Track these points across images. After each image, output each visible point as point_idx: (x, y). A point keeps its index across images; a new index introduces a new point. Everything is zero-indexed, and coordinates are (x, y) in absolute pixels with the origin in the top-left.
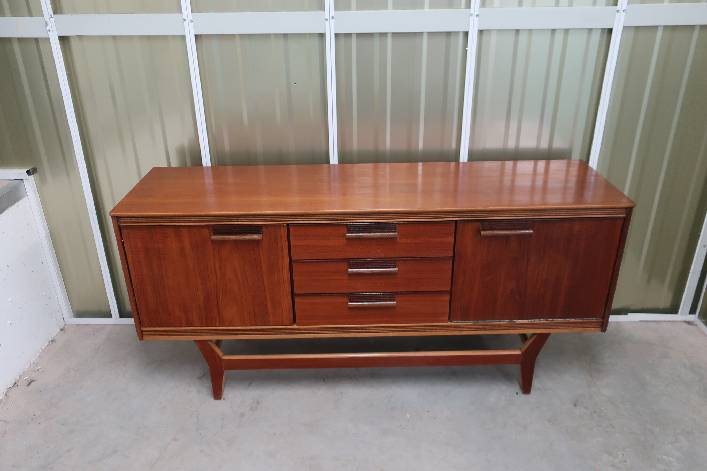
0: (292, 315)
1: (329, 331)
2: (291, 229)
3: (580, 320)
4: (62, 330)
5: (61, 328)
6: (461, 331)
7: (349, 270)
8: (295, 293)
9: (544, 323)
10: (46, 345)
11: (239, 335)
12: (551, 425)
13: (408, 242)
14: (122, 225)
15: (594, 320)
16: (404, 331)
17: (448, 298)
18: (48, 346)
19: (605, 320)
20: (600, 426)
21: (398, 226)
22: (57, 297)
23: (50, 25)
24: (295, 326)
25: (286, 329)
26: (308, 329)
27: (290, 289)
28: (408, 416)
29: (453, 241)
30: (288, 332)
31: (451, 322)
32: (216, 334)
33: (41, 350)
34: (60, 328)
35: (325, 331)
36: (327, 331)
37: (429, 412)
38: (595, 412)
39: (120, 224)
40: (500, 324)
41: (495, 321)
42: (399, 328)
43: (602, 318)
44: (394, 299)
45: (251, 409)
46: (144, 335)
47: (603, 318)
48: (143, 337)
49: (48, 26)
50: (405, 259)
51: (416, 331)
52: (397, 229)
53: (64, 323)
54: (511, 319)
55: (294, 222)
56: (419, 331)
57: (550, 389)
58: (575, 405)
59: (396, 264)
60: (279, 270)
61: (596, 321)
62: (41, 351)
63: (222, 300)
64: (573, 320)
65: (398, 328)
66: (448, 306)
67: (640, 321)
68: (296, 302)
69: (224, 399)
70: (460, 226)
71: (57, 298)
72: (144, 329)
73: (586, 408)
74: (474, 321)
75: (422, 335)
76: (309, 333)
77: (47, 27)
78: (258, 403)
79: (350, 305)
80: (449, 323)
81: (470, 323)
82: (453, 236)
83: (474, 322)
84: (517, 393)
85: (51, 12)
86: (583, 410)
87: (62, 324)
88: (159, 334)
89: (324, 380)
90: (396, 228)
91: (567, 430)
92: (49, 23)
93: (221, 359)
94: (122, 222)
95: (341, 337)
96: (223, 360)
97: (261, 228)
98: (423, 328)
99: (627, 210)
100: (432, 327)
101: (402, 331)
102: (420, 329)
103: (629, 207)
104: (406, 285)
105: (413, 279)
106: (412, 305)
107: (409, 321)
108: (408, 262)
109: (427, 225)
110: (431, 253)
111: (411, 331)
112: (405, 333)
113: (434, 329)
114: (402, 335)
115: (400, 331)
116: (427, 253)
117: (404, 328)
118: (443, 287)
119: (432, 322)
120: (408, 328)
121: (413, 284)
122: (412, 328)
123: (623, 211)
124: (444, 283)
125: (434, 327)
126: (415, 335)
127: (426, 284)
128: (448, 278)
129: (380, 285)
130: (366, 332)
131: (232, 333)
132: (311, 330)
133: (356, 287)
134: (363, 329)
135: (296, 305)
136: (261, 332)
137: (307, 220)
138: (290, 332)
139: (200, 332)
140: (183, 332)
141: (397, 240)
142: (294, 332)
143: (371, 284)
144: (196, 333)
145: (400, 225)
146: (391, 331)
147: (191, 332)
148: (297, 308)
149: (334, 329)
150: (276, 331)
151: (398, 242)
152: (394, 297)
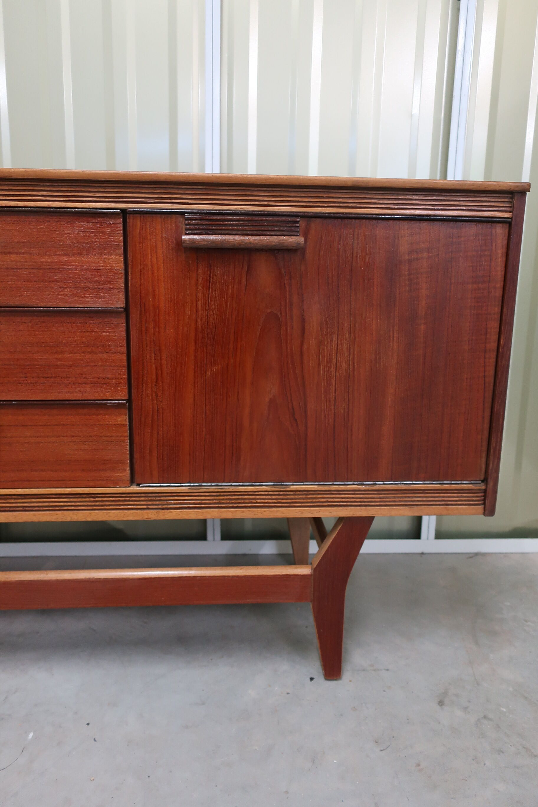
3: (435, 485)
6: (163, 509)
9: (354, 491)
12: (381, 751)
15: (465, 485)
17: (123, 419)
19: (491, 484)
20: (500, 751)
28: (31, 735)
29: (122, 266)
31: (138, 485)
37: (88, 724)
38: (485, 717)
40: (253, 493)
41: (241, 484)
42: (13, 501)
43: (482, 481)
47: (485, 481)
51: (54, 508)
54: (279, 480)
56: (61, 509)
57: (388, 670)
58: (441, 703)
61: (471, 486)
64: (418, 485)
65: (8, 501)
66: (128, 441)
70: (135, 224)
73: (465, 709)
74: (192, 484)
75: (69, 519)
80: (134, 488)
81: (184, 487)
82: (121, 252)
83: (193, 486)
84: (312, 679)
86: (459, 713)
91: (418, 765)
98: (71, 500)
99: (512, 198)
100: (92, 499)
101: (21, 509)
102: (66, 504)
103: (517, 189)
104: (20, 383)
105: (36, 365)
106: (38, 437)
107: (36, 481)
108: (18, 320)
109: (56, 220)
110: (71, 296)
111: (41, 509)
112: (27, 513)
113: (97, 503)
114: (19, 519)
115: (14, 509)
116: (62, 295)
117: (23, 500)
118: (110, 389)
119: (92, 484)
120: (33, 500)
121: (37, 379)
122: (44, 500)
123: (505, 200)
124: (112, 379)
125: (97, 499)
126: (54, 520)
127: (68, 380)
128: (121, 366)
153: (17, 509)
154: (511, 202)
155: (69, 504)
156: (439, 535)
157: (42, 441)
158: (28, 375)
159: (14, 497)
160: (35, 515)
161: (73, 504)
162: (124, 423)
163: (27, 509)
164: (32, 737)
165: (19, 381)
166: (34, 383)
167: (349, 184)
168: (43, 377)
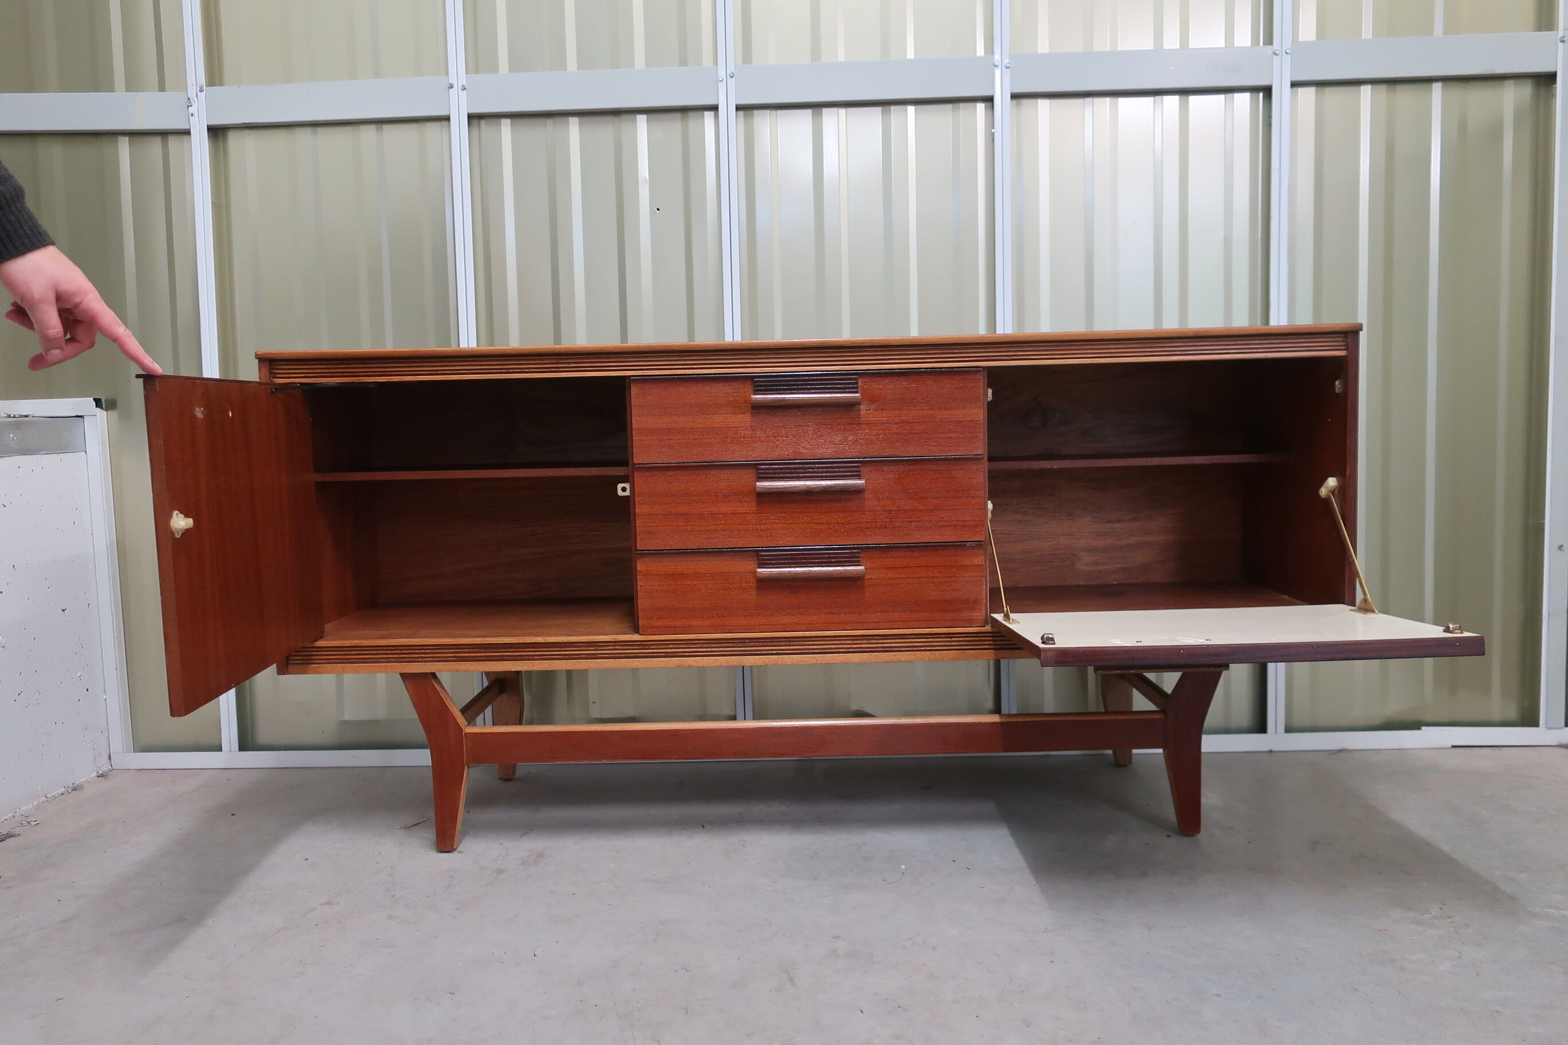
1: (712, 649)
2: (634, 390)
4: (100, 777)
5: (101, 772)
7: (756, 483)
8: (638, 548)
10: (59, 792)
11: (507, 660)
13: (885, 419)
14: (278, 382)
16: (885, 649)
17: (980, 560)
18: (62, 794)
20: (1379, 873)
21: (862, 383)
22: (105, 697)
23: (195, 106)
24: (635, 637)
25: (615, 643)
26: (665, 645)
29: (982, 416)
30: (619, 651)
32: (456, 657)
33: (46, 797)
34: (98, 772)
35: (705, 650)
36: (709, 649)
37: (954, 861)
39: (274, 379)
42: (874, 641)
44: (859, 561)
45: (524, 865)
49: (191, 106)
50: (879, 463)
52: (860, 388)
53: (110, 767)
55: (640, 373)
56: (919, 648)
59: (860, 471)
62: (44, 799)
65: (870, 641)
67: (1453, 747)
68: (640, 572)
69: (460, 852)
71: (106, 700)
76: (667, 655)
77: (190, 108)
78: (540, 856)
79: (761, 574)
80: (988, 628)
82: (982, 404)
84: (1168, 836)
85: (202, 80)
87: (106, 768)
88: (324, 659)
90: (857, 383)
92: (195, 102)
93: (460, 730)
94: (277, 376)
96: (465, 735)
98: (929, 640)
99: (1346, 337)
100: (948, 639)
101: (882, 650)
102: (924, 644)
103: (1349, 329)
104: (886, 528)
105: (901, 510)
106: (899, 579)
107: (897, 621)
108: (887, 469)
109: (924, 379)
110: (936, 445)
111: (900, 650)
112: (888, 653)
113: (954, 643)
114: (881, 659)
115: (875, 650)
116: (927, 445)
117: (884, 641)
118: (968, 531)
119: (949, 624)
120: (893, 641)
121: (902, 523)
122: (903, 640)
123: (1339, 341)
124: (970, 521)
125: (953, 639)
127: (929, 524)
128: (978, 509)
129: (828, 528)
130: (799, 652)
131: (491, 654)
132: (671, 646)
133: (774, 531)
134: (792, 643)
135: (640, 579)
136: (558, 653)
137: (670, 367)
138: (624, 651)
139: (417, 651)
140: (381, 652)
141: (860, 415)
142: (633, 651)
143: (807, 524)
144: (409, 656)
145: (865, 379)
146: (856, 650)
147: (399, 652)
148: (641, 586)
149: (726, 645)
150: (593, 648)
151: (862, 419)
152: (859, 557)
154: (1346, 341)
155: (927, 644)
156: (1289, 730)
157: (903, 583)
158: (893, 520)
159: (875, 637)
160: (895, 656)
161: (931, 644)
162: (980, 563)
164: (906, 868)
165: (885, 525)
166: (899, 528)
167: (1190, 334)
168: (907, 522)
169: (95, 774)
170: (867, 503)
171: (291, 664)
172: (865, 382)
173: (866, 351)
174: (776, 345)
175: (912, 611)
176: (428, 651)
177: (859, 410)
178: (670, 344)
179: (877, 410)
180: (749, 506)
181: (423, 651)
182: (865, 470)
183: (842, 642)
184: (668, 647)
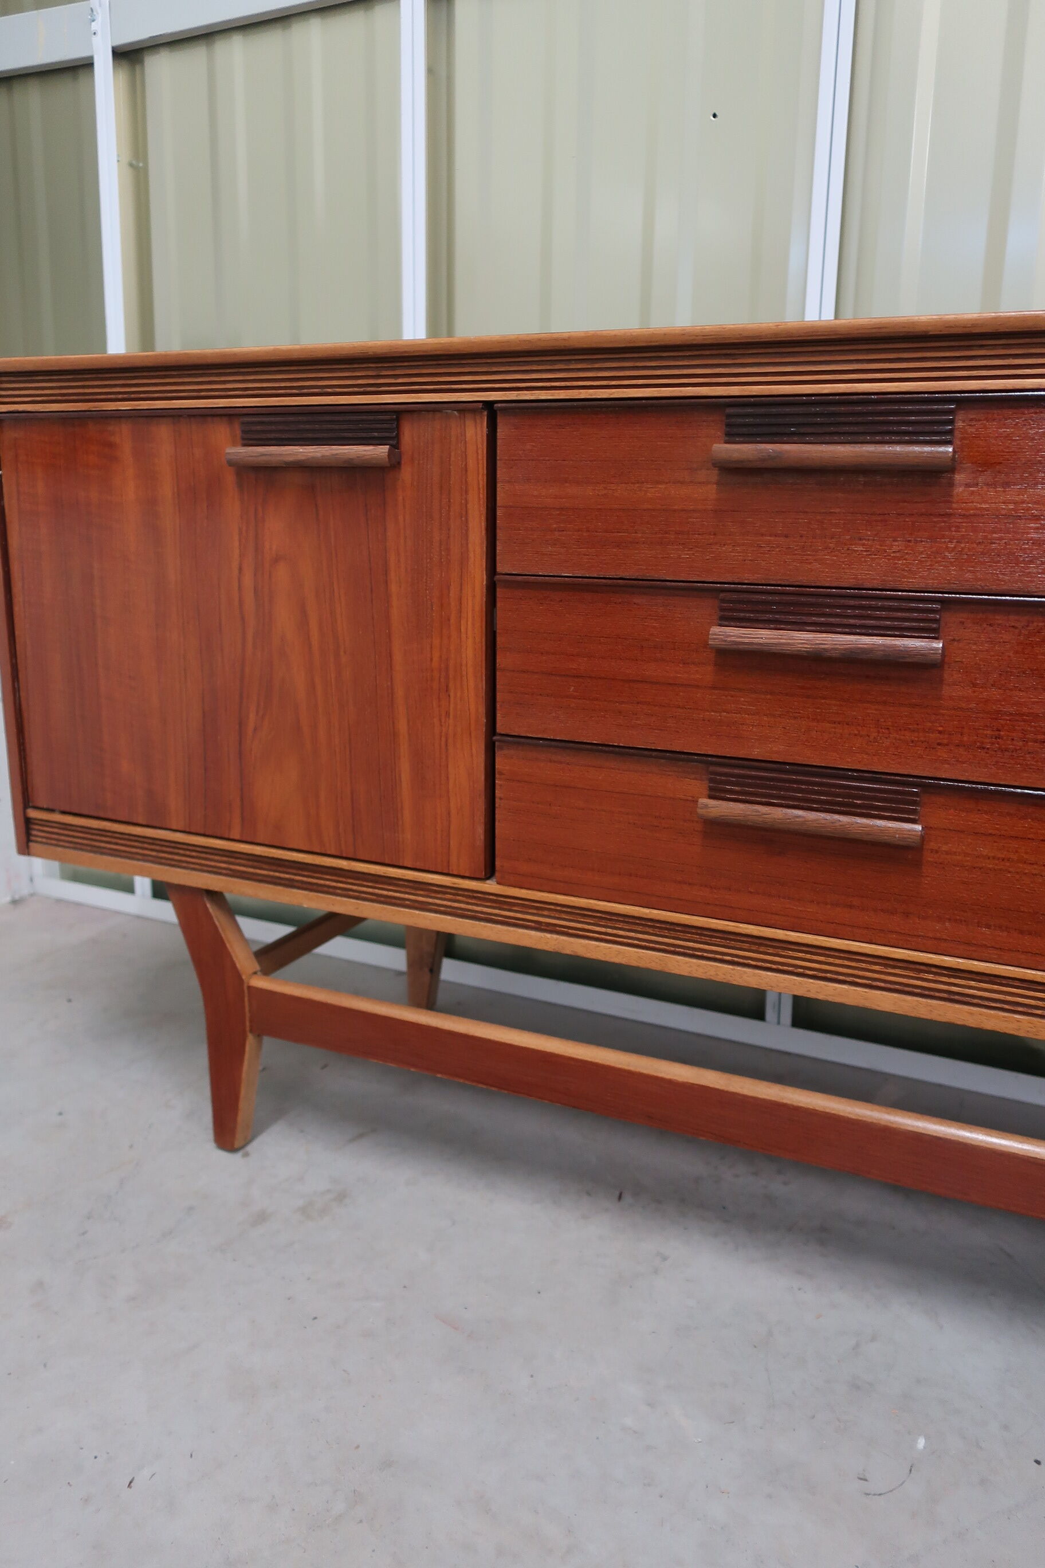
0: (480, 830)
2: (501, 432)
4: (15, 902)
7: (715, 630)
8: (498, 731)
11: (299, 888)
13: (1011, 506)
16: (951, 998)
21: (964, 421)
23: (99, 19)
24: (490, 886)
25: (457, 891)
26: (537, 908)
27: (482, 710)
28: (921, 1443)
30: (463, 906)
32: (231, 870)
34: (13, 896)
35: (603, 930)
36: (609, 931)
42: (931, 977)
44: (914, 812)
45: (305, 1211)
46: (33, 838)
48: (31, 844)
49: (93, 21)
50: (983, 606)
51: (1013, 1008)
52: (957, 433)
53: (30, 893)
55: (514, 396)
59: (936, 621)
60: (449, 620)
63: (255, 729)
65: (922, 975)
68: (501, 774)
69: (248, 1155)
72: (33, 814)
76: (539, 927)
77: (92, 24)
78: (341, 1197)
79: (706, 806)
88: (71, 842)
89: (620, 1197)
90: (951, 422)
92: (98, 14)
93: (241, 981)
95: (667, 970)
96: (249, 987)
97: (398, 420)
101: (945, 995)
104: (984, 748)
105: (1023, 715)
106: (1003, 860)
107: (986, 946)
108: (1000, 622)
111: (986, 1003)
112: (957, 1006)
114: (940, 1015)
117: (952, 980)
120: (973, 983)
121: (1021, 743)
122: (996, 987)
126: (1011, 1032)
129: (856, 735)
130: (774, 967)
131: (277, 874)
132: (546, 913)
133: (745, 727)
134: (762, 949)
135: (501, 785)
136: (371, 890)
137: (563, 384)
138: (470, 907)
139: (181, 852)
140: (136, 844)
141: (951, 496)
142: (485, 910)
143: (813, 720)
144: (170, 856)
145: (972, 415)
146: (889, 986)
147: (158, 848)
148: (501, 799)
149: (639, 928)
150: (422, 893)
151: (955, 506)
152: (915, 803)
153: (937, 994)
157: (1011, 869)
158: (1002, 733)
160: (971, 1014)
163: (956, 997)
164: (924, 1448)
165: (982, 743)
166: (1013, 752)
168: (1036, 741)
169: (8, 899)
170: (946, 691)
171: (32, 841)
172: (972, 420)
173: (981, 347)
174: (776, 335)
175: (1022, 932)
176: (194, 854)
177: (951, 484)
178: (566, 336)
179: (994, 485)
180: (705, 673)
181: (188, 853)
182: (951, 619)
183: (864, 965)
184: (540, 912)
